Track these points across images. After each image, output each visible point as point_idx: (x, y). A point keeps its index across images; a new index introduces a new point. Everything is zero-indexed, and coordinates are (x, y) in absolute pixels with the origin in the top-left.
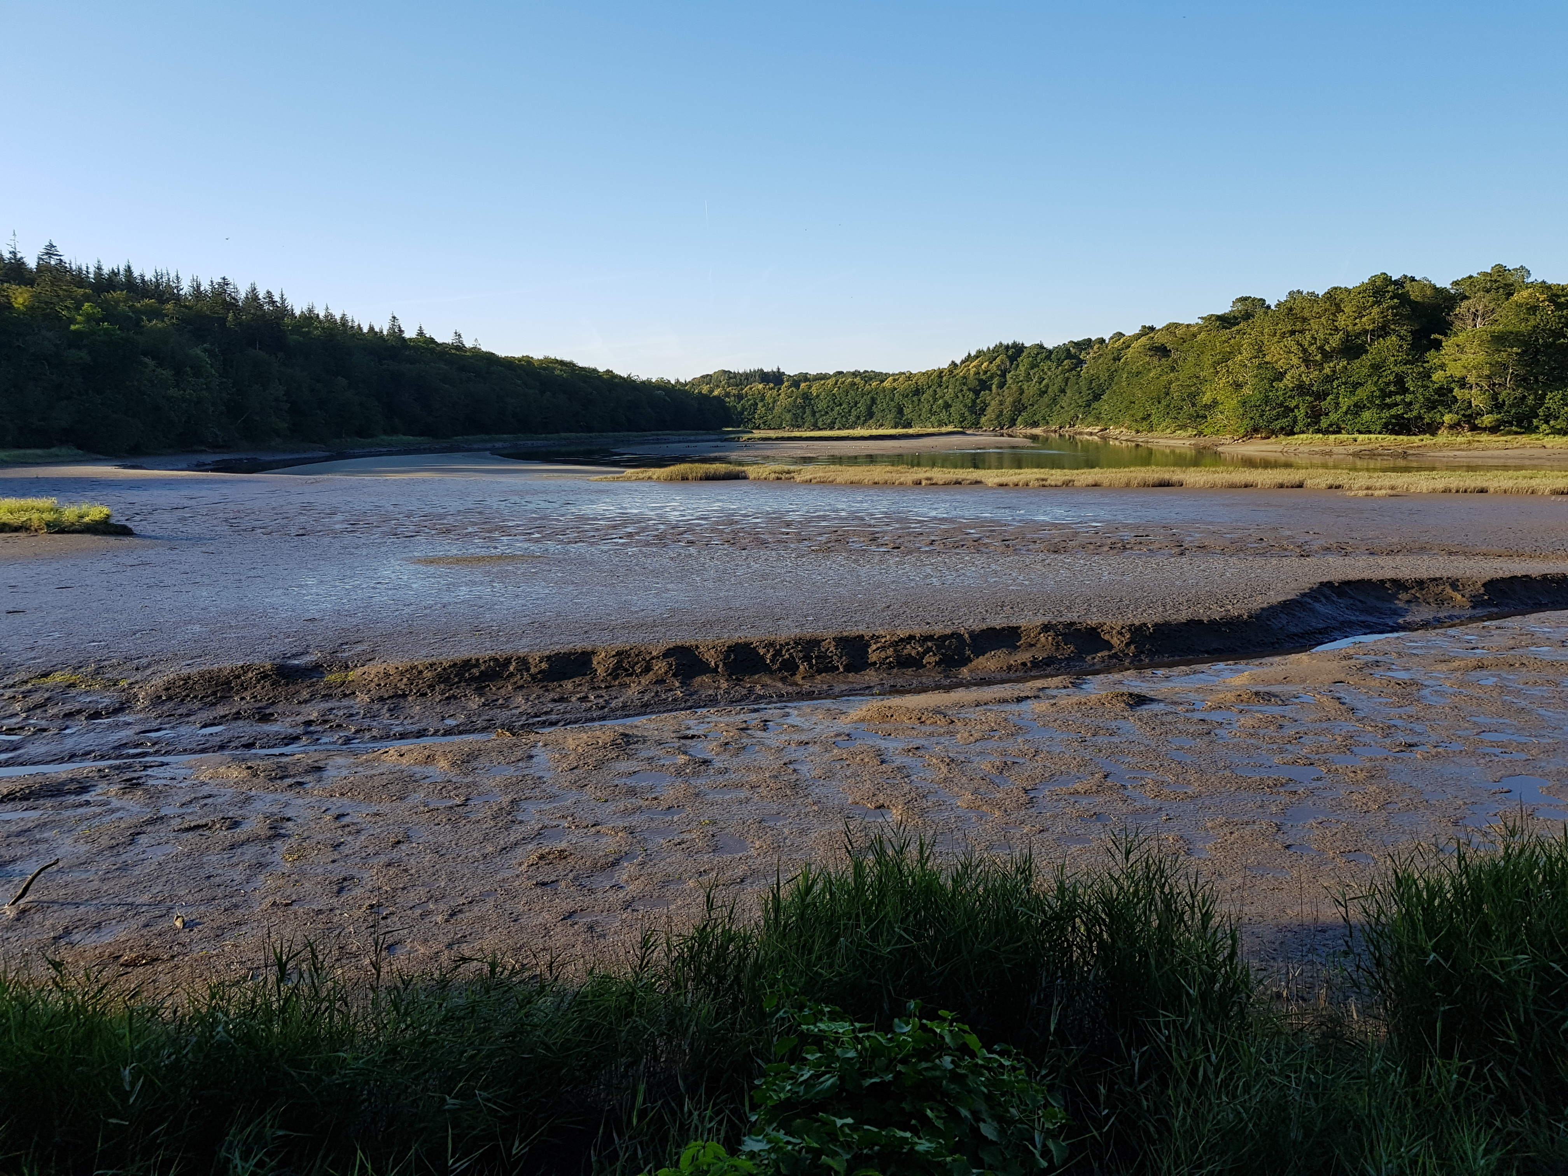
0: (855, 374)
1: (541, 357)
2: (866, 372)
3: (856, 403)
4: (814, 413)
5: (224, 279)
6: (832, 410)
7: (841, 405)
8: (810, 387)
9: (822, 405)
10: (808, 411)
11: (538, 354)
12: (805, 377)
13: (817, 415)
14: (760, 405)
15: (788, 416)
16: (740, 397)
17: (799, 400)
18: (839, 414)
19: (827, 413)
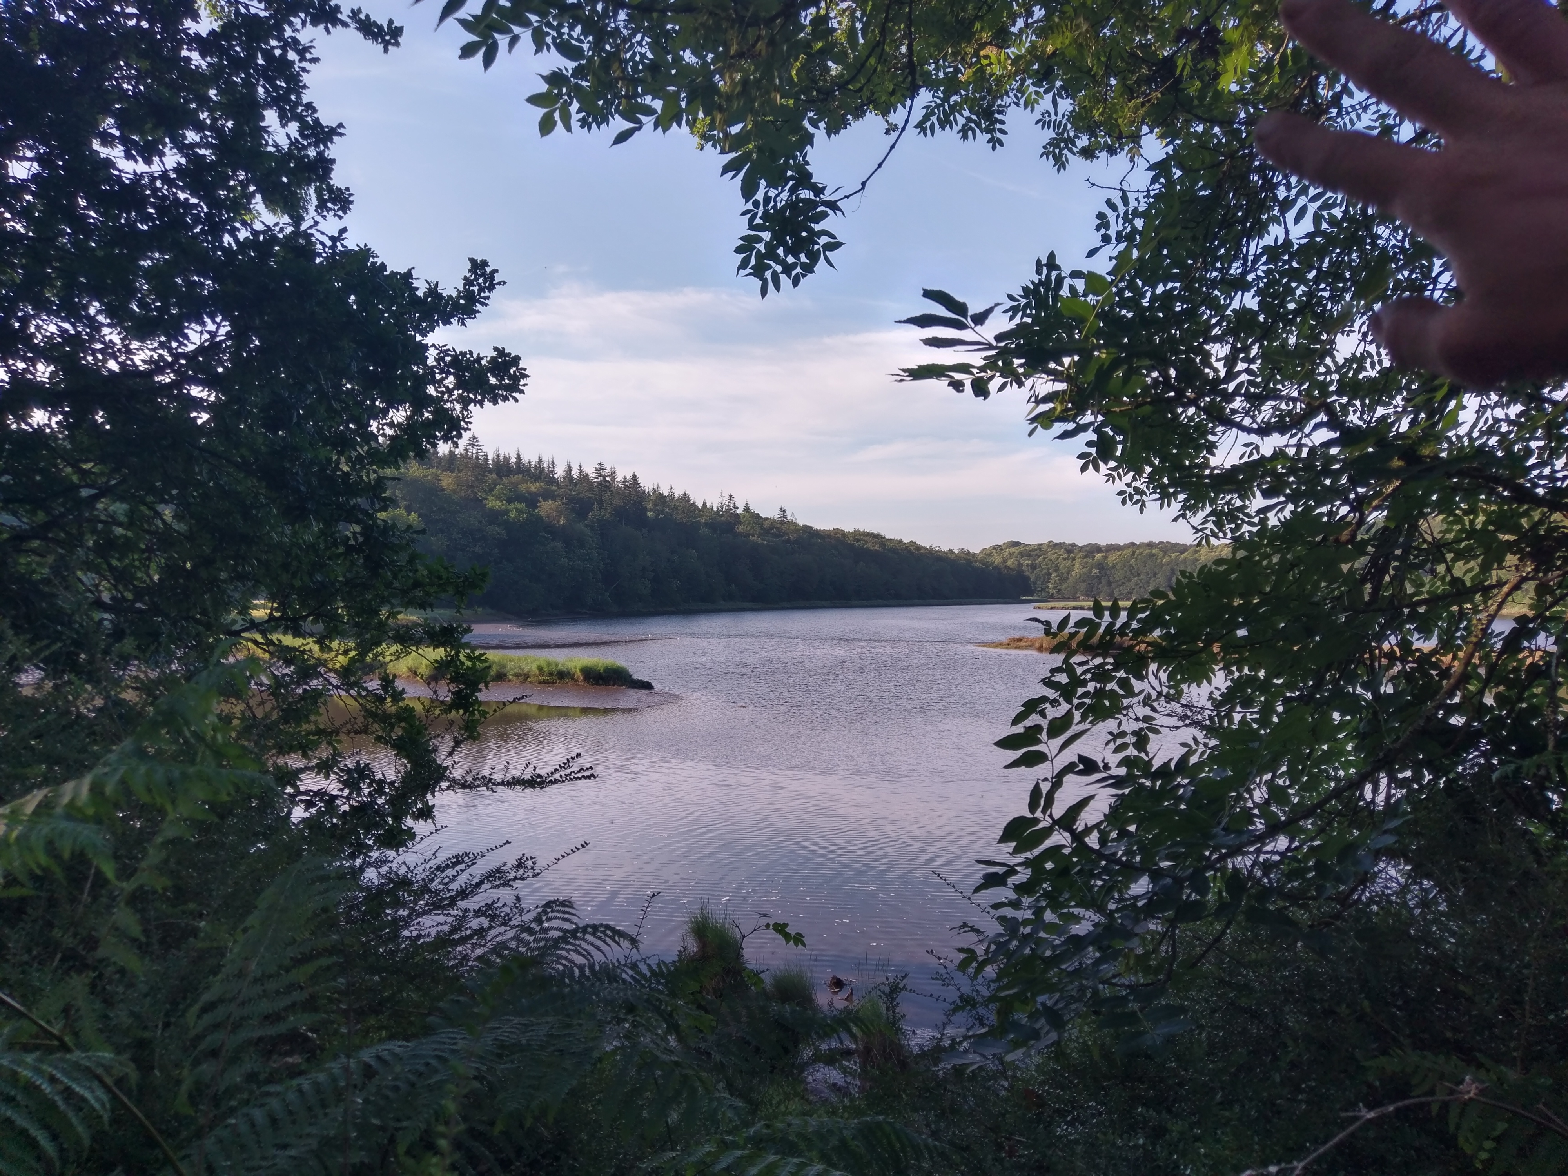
0: (1150, 545)
1: (852, 530)
2: (1161, 543)
3: (1155, 575)
4: (1109, 584)
5: (600, 464)
6: (1130, 580)
7: (1138, 575)
8: (1106, 558)
9: (1118, 575)
10: (1104, 581)
11: (848, 527)
12: (1097, 549)
13: (1113, 585)
14: (1054, 575)
15: (1083, 586)
16: (1033, 567)
17: (1094, 571)
18: (1137, 584)
19: (1124, 583)
